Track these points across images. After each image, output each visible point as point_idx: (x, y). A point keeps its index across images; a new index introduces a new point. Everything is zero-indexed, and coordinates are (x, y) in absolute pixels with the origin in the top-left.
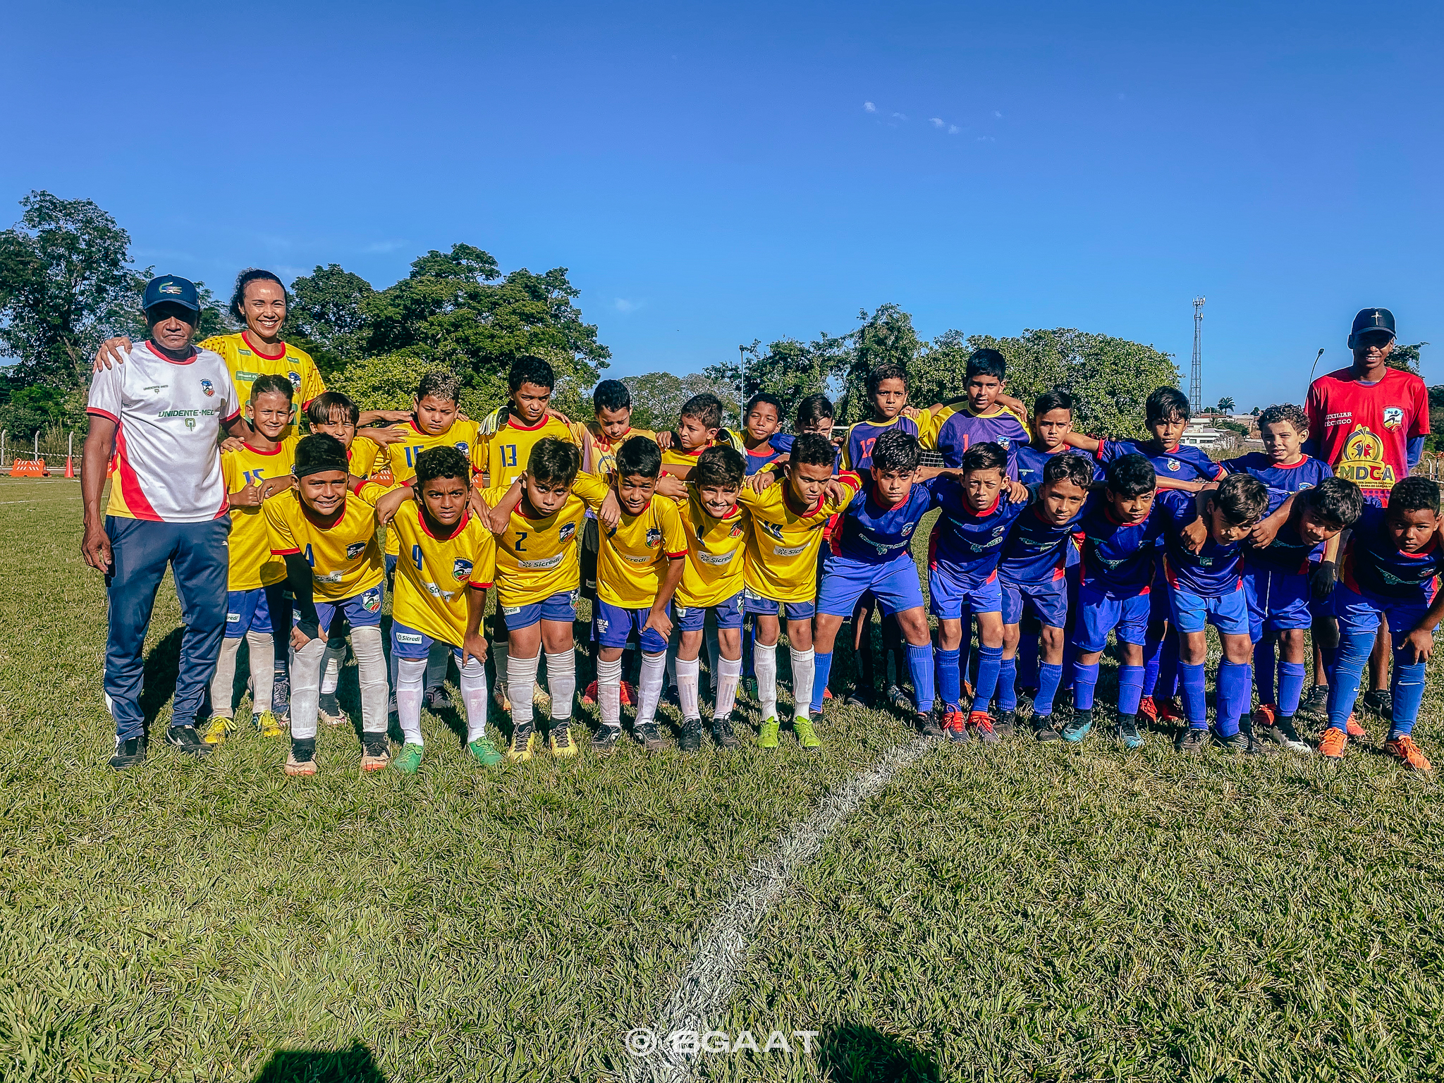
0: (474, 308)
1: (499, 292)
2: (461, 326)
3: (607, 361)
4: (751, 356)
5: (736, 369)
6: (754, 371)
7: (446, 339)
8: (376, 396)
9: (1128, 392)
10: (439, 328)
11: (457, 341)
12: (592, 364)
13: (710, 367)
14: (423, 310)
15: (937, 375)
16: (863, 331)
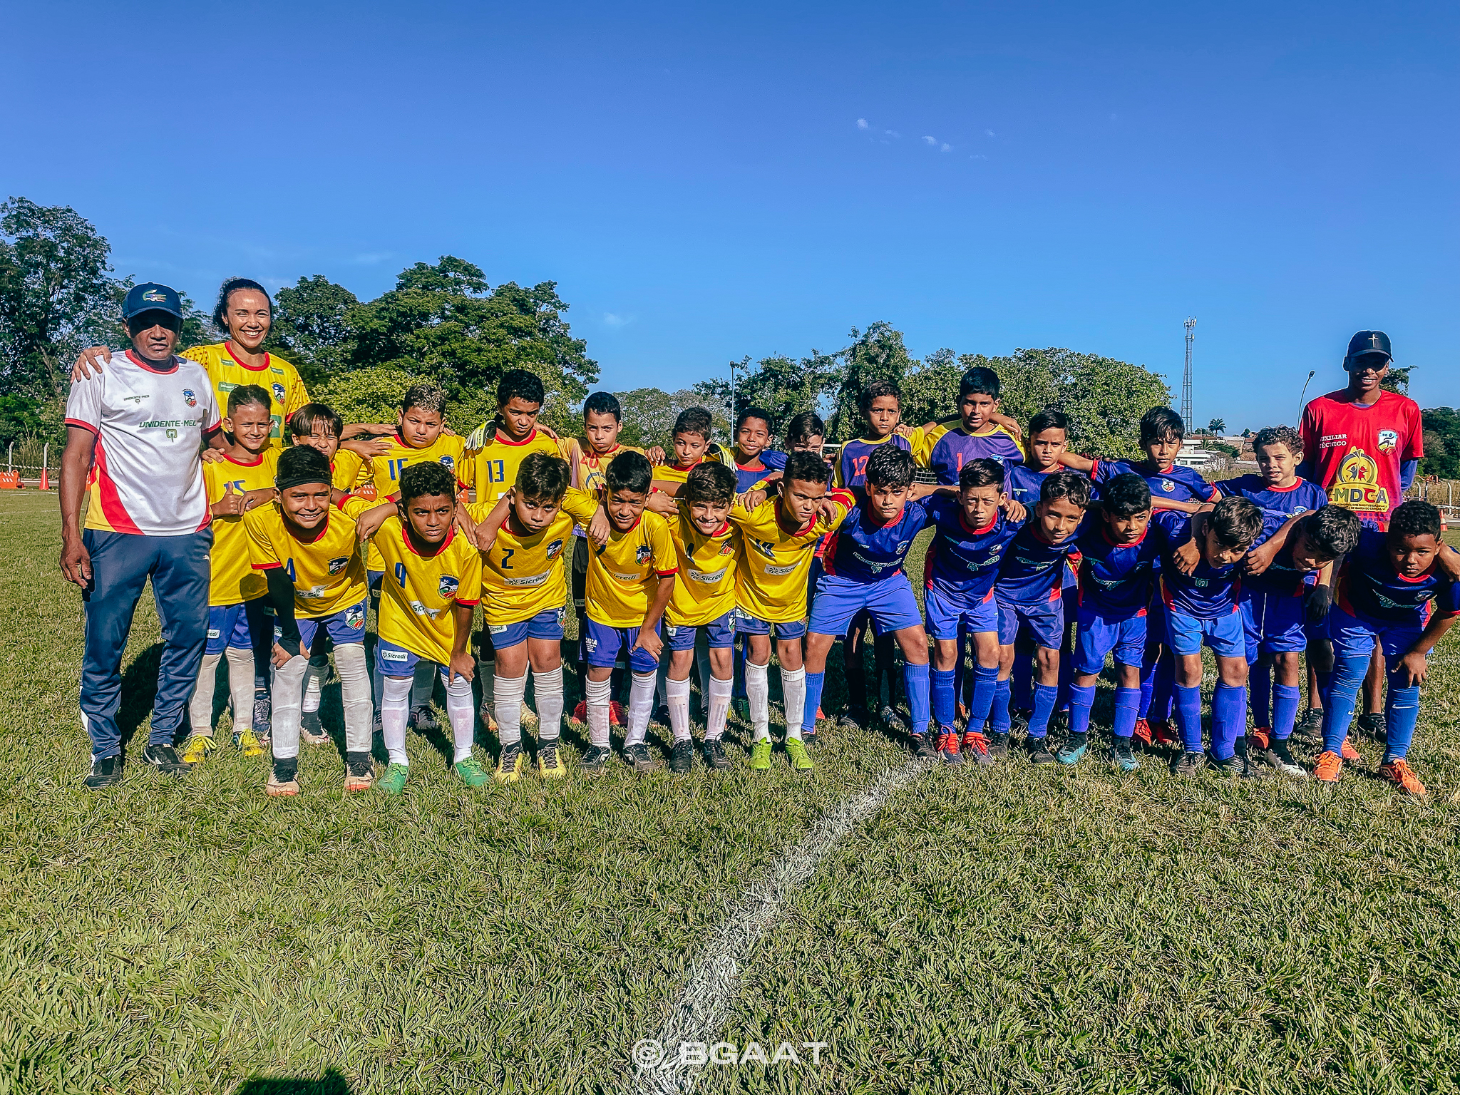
0: (461, 321)
1: (487, 306)
2: (448, 339)
3: (596, 376)
4: (742, 373)
5: (726, 386)
6: (745, 387)
7: (432, 352)
8: (361, 409)
9: (1119, 412)
10: (425, 341)
11: (443, 354)
12: (581, 379)
13: (700, 383)
14: (409, 323)
15: (929, 394)
16: (854, 350)
